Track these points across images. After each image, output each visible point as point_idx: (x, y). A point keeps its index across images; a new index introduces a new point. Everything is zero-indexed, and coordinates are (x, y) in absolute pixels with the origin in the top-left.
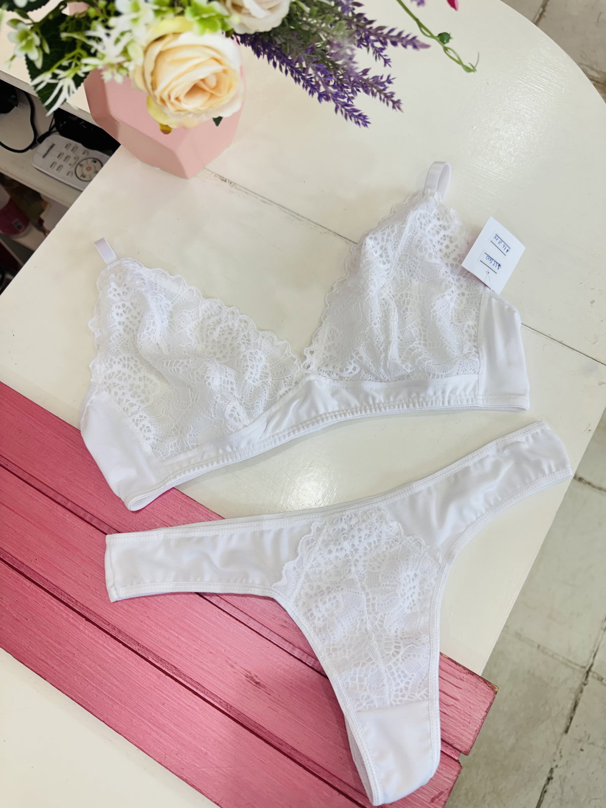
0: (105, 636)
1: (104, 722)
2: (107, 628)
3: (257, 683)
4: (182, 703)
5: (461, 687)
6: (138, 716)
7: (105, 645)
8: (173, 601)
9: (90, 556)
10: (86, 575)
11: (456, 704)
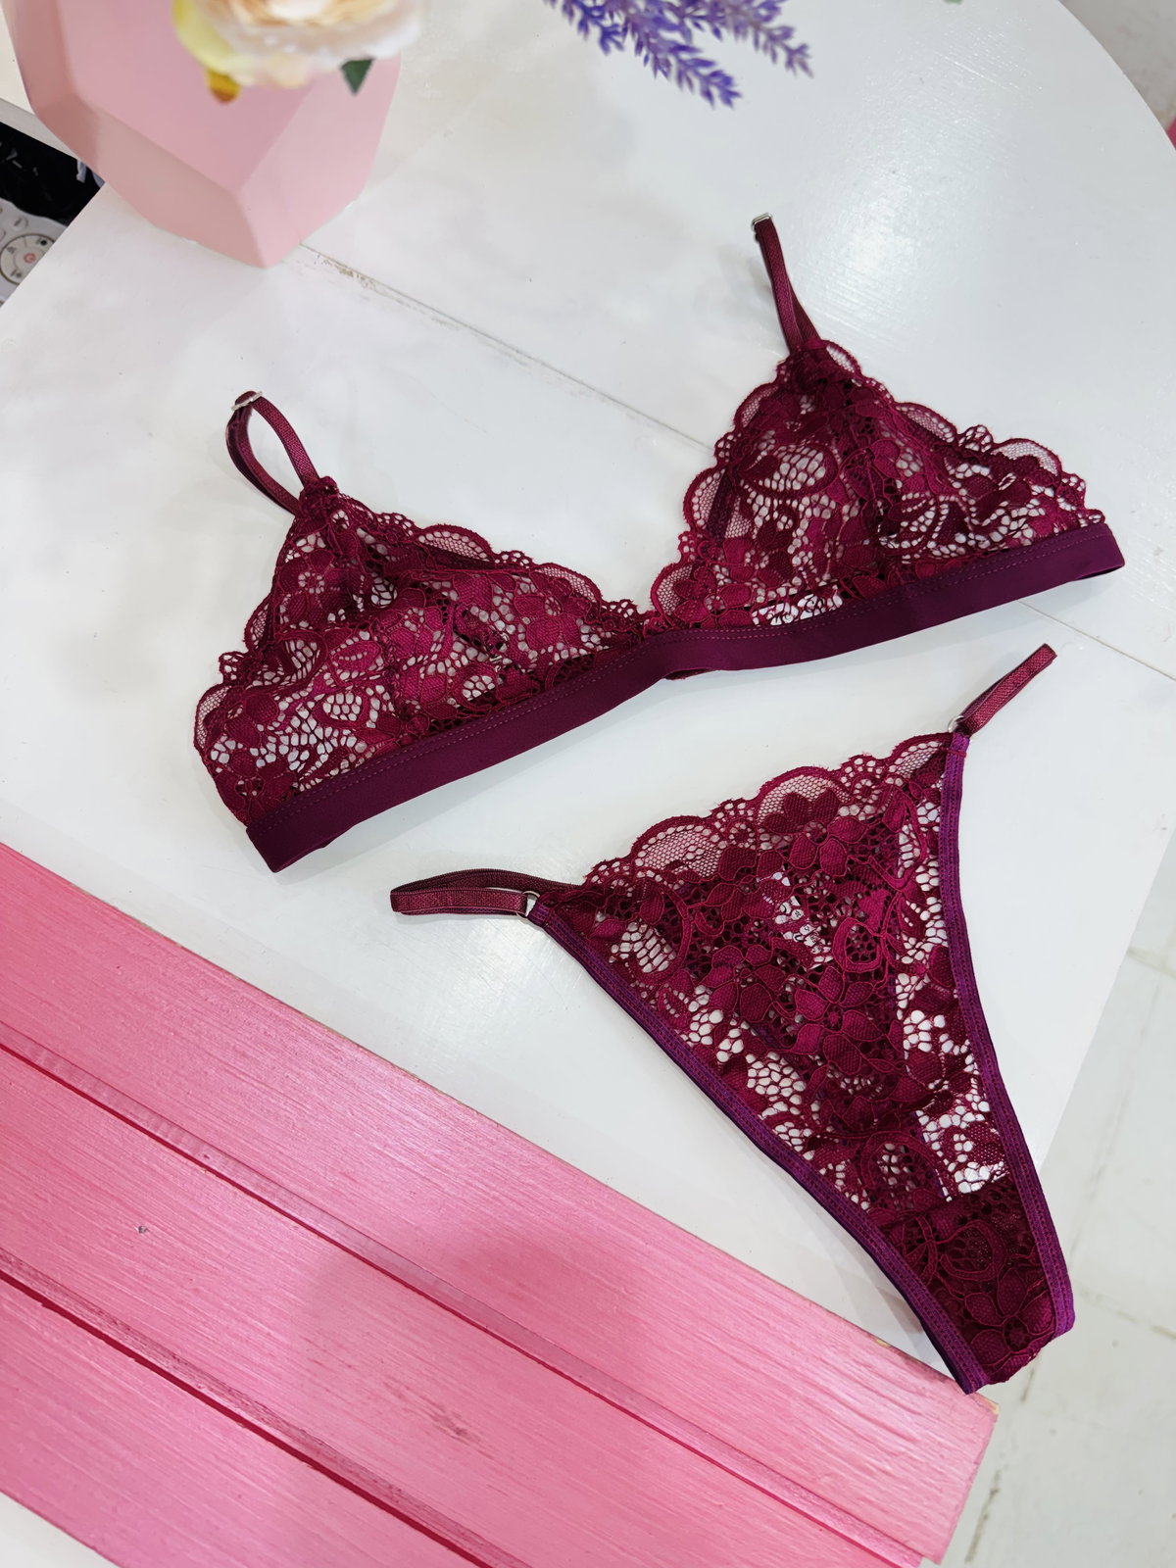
0: (92, 1342)
1: (93, 1548)
2: (97, 1323)
3: (459, 1432)
4: (282, 1491)
5: (916, 1409)
6: (180, 1530)
7: (92, 1363)
8: (253, 1250)
9: (50, 1151)
10: (40, 1198)
11: (910, 1450)
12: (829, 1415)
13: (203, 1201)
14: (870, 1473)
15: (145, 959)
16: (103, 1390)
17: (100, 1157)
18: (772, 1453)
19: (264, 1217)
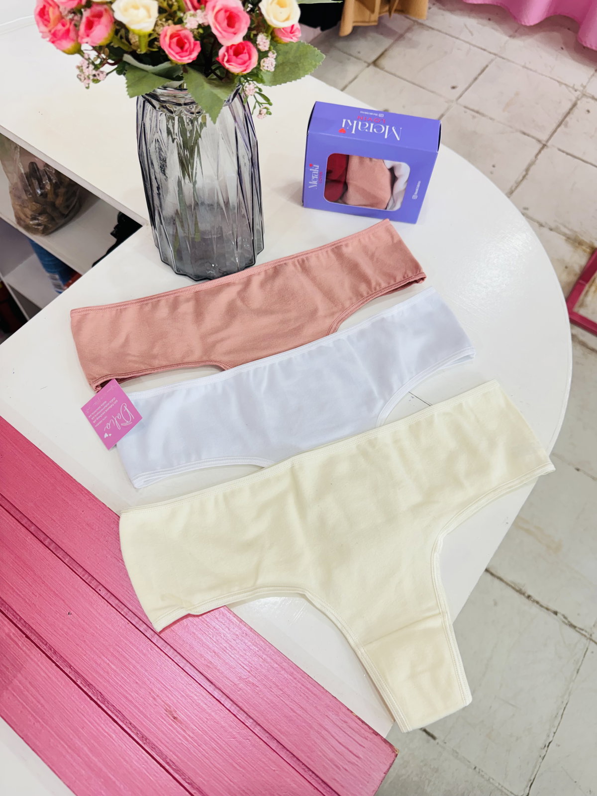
1: (23, 738)
2: (43, 647)
3: (175, 718)
4: (101, 729)
5: (364, 745)
6: (57, 738)
7: (39, 663)
8: (110, 629)
9: (42, 577)
10: (34, 595)
11: (357, 762)
12: (326, 740)
13: (95, 606)
14: (339, 768)
15: (93, 509)
16: (40, 674)
17: (60, 582)
18: (299, 752)
19: (117, 617)
